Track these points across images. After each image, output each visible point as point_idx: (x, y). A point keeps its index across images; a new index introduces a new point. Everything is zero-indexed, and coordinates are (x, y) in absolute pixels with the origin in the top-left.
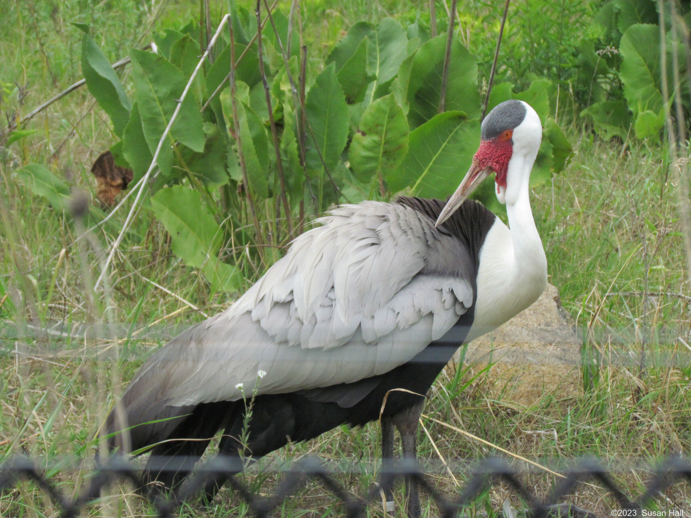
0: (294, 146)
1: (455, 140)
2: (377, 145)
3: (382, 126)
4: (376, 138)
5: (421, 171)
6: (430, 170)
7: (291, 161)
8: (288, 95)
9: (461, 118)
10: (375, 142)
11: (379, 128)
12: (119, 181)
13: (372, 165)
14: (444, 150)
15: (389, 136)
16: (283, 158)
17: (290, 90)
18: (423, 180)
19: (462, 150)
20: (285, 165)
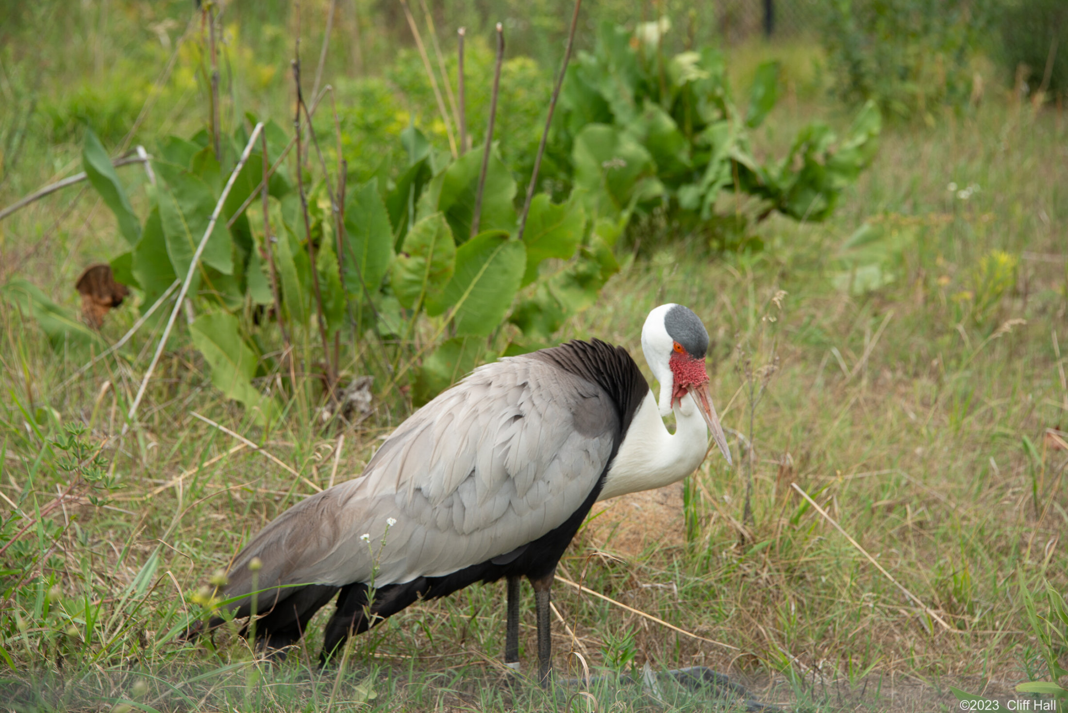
0: (335, 268)
1: (497, 261)
2: (422, 267)
3: (428, 246)
4: (421, 260)
5: (460, 294)
6: (471, 293)
7: (331, 284)
8: (327, 213)
9: (503, 238)
10: (420, 264)
11: (425, 250)
12: (107, 299)
13: (416, 289)
14: (485, 272)
15: (436, 258)
16: (321, 281)
17: (329, 208)
18: (464, 304)
19: (505, 272)
20: (322, 288)
